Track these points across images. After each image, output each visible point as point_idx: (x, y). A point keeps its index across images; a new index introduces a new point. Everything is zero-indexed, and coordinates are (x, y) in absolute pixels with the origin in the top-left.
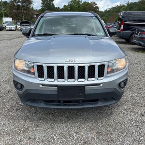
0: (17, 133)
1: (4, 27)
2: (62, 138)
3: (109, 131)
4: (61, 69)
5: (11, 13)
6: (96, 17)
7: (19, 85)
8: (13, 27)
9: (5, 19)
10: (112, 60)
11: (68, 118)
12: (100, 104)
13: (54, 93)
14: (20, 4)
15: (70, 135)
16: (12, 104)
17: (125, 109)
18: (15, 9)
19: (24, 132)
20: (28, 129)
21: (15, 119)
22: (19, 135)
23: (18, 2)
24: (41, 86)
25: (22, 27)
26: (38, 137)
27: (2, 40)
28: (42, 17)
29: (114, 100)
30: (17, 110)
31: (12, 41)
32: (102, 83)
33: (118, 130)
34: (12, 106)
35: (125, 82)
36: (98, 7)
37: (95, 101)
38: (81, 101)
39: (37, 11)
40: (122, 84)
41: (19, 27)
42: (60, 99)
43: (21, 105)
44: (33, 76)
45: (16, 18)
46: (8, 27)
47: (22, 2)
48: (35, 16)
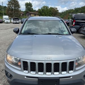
1: (4, 21)
5: (8, 13)
6: (62, 21)
8: (9, 21)
9: (5, 17)
18: (10, 11)
23: (12, 7)
24: (25, 77)
25: (14, 21)
27: (2, 29)
31: (8, 30)
32: (72, 76)
36: (58, 10)
39: (23, 12)
41: (12, 21)
44: (20, 69)
45: (11, 16)
46: (6, 21)
47: (14, 7)
48: (22, 15)
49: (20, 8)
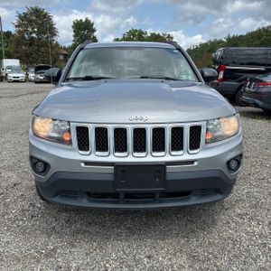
0: (34, 258)
1: (4, 75)
2: (122, 267)
3: (212, 253)
4: (121, 133)
5: (17, 52)
6: (179, 50)
7: (40, 164)
8: (22, 75)
9: (7, 62)
10: (214, 120)
11: (131, 232)
12: (193, 201)
13: (109, 179)
14: (34, 35)
15: (138, 262)
16: (23, 206)
17: (240, 215)
18: (25, 45)
19: (47, 256)
20: (54, 250)
21: (29, 233)
22: (38, 261)
23: (31, 33)
24: (83, 165)
25: (38, 76)
26: (74, 265)
28: (81, 49)
29: (220, 193)
30: (32, 217)
31: (19, 99)
32: (196, 160)
33: (228, 251)
34: (23, 211)
35: (238, 160)
37: (184, 194)
38: (158, 195)
39: (65, 48)
40: (233, 164)
41: (32, 75)
42: (118, 190)
43: (40, 208)
44: (69, 147)
45: (27, 60)
46: (11, 76)
47: (38, 33)
48: (62, 57)
49: (55, 35)
